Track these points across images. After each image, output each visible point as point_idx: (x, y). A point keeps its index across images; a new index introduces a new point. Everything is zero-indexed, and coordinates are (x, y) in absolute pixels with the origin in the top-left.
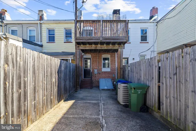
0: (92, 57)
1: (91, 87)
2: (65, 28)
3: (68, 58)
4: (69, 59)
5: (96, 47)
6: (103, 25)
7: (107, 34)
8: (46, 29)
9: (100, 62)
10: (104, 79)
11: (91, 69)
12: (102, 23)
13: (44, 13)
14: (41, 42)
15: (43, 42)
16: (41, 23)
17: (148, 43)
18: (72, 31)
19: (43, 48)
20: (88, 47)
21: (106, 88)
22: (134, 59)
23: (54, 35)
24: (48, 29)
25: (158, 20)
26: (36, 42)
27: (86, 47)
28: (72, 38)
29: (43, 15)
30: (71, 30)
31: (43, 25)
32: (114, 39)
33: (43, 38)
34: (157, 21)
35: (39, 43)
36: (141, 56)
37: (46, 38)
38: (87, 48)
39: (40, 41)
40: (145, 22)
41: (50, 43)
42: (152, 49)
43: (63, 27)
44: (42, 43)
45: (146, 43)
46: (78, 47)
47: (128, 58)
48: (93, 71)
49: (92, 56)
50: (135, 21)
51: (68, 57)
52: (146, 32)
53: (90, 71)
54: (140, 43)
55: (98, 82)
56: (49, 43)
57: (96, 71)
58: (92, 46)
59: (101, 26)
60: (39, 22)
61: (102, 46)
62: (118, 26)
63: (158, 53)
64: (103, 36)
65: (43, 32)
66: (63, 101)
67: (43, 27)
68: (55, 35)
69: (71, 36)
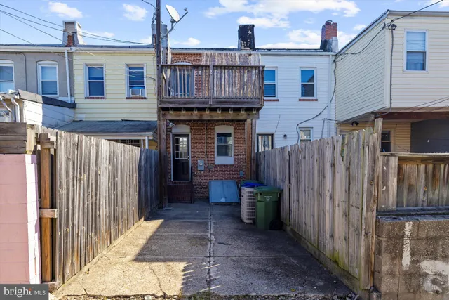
0: (191, 132)
1: (192, 200)
2: (127, 65)
3: (142, 138)
4: (144, 140)
5: (201, 115)
6: (215, 74)
7: (223, 93)
8: (82, 67)
9: (210, 145)
10: (219, 183)
11: (190, 160)
12: (211, 71)
13: (78, 28)
14: (71, 96)
15: (76, 96)
16: (72, 53)
17: (316, 100)
18: (145, 71)
19: (77, 111)
20: (184, 115)
21: (223, 200)
22: (285, 136)
23: (102, 79)
24: (87, 65)
25: (337, 51)
26: (60, 96)
27: (180, 115)
28: (144, 87)
29: (76, 32)
30: (142, 69)
31: (75, 57)
32: (236, 103)
33: (76, 87)
34: (335, 54)
35: (68, 99)
36: (303, 129)
37: (83, 87)
38: (183, 118)
39: (69, 95)
40: (309, 55)
41: (94, 98)
42: (324, 115)
43: (124, 62)
44: (73, 99)
45: (313, 100)
46: (164, 115)
47: (272, 135)
48: (196, 164)
49: (191, 129)
50: (288, 53)
51: (141, 136)
52: (313, 76)
53: (188, 163)
54: (300, 100)
55: (207, 188)
56: (92, 98)
57: (201, 163)
58: (192, 114)
59: (211, 77)
60: (65, 50)
61: (213, 113)
62: (244, 76)
63: (337, 124)
64: (215, 95)
65: (75, 72)
66: (143, 219)
67: (75, 62)
68: (104, 81)
69: (143, 83)
